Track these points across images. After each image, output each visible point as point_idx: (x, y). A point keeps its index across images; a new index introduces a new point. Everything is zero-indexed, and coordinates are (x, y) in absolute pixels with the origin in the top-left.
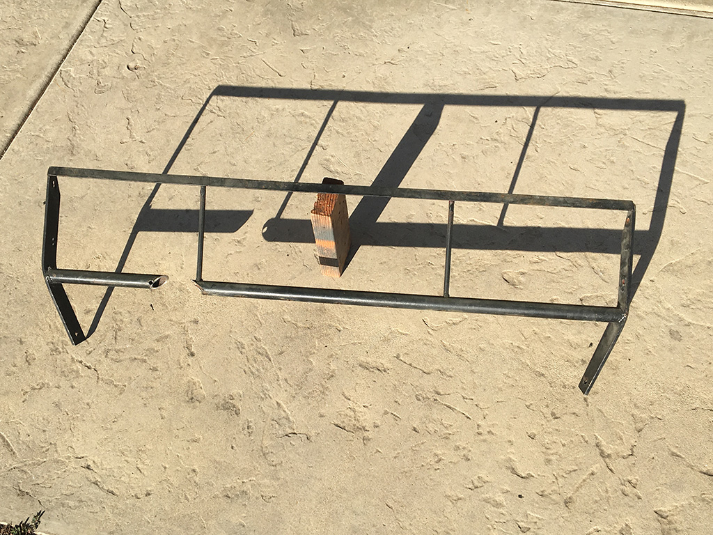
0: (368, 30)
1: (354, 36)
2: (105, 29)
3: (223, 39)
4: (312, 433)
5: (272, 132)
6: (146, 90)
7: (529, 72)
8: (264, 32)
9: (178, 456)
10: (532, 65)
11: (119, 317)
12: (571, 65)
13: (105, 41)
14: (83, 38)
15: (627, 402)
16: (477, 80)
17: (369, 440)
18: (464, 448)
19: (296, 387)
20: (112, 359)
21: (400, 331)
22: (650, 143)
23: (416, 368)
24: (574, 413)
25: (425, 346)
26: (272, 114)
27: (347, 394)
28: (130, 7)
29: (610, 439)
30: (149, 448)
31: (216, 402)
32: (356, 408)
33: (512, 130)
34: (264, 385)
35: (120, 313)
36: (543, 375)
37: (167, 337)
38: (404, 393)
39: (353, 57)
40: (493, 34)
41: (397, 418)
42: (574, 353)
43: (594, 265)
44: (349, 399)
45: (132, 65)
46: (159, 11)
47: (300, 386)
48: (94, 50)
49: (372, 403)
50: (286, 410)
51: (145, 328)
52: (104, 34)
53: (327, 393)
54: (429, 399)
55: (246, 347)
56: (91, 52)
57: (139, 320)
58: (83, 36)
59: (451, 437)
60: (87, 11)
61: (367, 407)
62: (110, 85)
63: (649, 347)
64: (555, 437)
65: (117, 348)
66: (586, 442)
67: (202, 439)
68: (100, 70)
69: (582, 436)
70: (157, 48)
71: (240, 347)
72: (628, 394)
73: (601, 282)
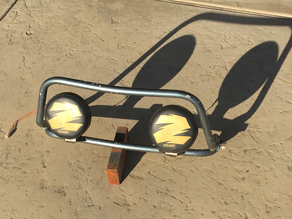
0: (149, 22)
1: (142, 25)
2: (17, 16)
3: (75, 23)
4: (102, 206)
5: (96, 66)
6: (34, 44)
7: (229, 45)
8: (97, 20)
9: (33, 213)
10: (230, 42)
11: (9, 148)
12: (250, 43)
13: (16, 21)
14: (5, 19)
15: (263, 199)
16: (202, 48)
17: (131, 210)
18: (179, 216)
19: (96, 184)
20: (4, 167)
21: (152, 161)
22: (287, 81)
23: (158, 178)
24: (236, 203)
25: (164, 168)
26: (97, 58)
27: (122, 189)
28: (30, 6)
29: (253, 216)
30: (18, 209)
31: (55, 189)
32: (126, 195)
33: (218, 71)
34: (79, 182)
35: (10, 146)
36: (222, 184)
37: (33, 158)
38: (151, 189)
39: (140, 34)
40: (212, 27)
41: (146, 201)
42: (238, 175)
43: (253, 135)
44: (123, 191)
45: (28, 33)
46: (45, 8)
47: (98, 184)
48: (10, 25)
49: (134, 193)
50: (90, 194)
51: (22, 154)
52: (16, 18)
53: (112, 187)
54: (163, 193)
55: (73, 164)
56: (8, 26)
57: (20, 150)
58: (5, 18)
59: (172, 211)
60: (8, 7)
61: (131, 195)
62: (16, 41)
63: (277, 174)
64: (225, 213)
65: (7, 162)
66: (241, 216)
67: (46, 206)
68: (12, 34)
69: (239, 213)
70: (42, 26)
71: (70, 164)
72: (264, 195)
73: (255, 143)
